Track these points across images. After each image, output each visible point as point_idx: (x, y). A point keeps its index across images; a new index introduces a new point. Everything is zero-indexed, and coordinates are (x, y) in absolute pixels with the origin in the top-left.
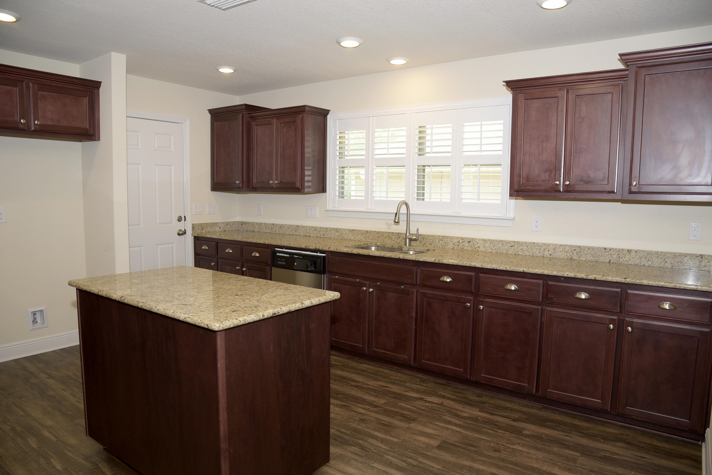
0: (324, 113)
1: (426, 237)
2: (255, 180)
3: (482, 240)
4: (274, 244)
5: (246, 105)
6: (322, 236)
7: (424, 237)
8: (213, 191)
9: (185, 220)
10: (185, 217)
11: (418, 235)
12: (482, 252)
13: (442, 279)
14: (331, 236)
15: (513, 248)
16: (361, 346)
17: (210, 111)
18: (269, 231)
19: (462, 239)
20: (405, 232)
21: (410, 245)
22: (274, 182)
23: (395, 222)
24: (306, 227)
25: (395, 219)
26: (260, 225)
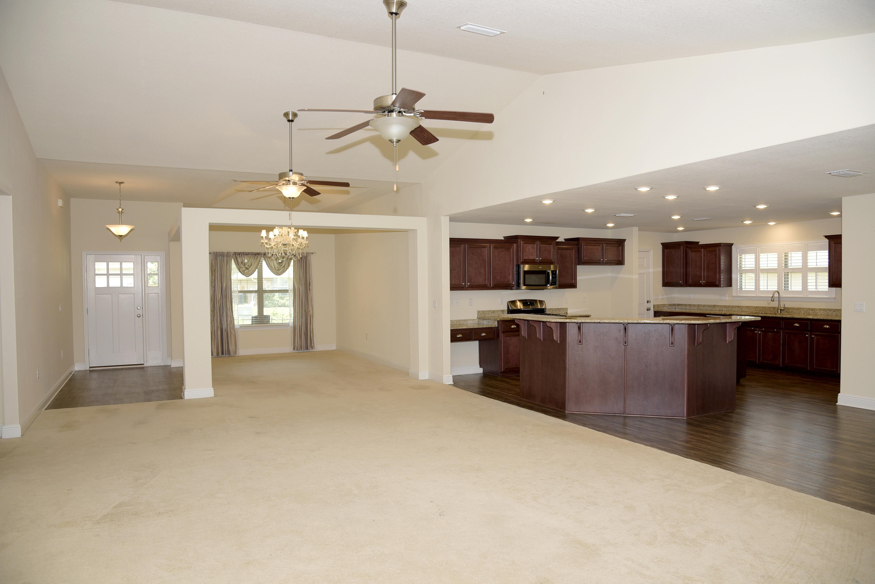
0: (731, 245)
1: (789, 308)
2: (690, 281)
3: (819, 309)
4: (706, 313)
5: (686, 242)
6: (730, 310)
7: (788, 309)
8: (663, 286)
9: (650, 302)
10: (650, 301)
11: (785, 308)
12: (819, 315)
13: (795, 325)
14: (735, 310)
15: (835, 312)
16: (754, 360)
17: (662, 244)
18: (696, 309)
19: (809, 309)
20: (778, 307)
21: (780, 312)
22: (702, 282)
23: (772, 301)
24: (720, 305)
25: (772, 300)
26: (690, 305)
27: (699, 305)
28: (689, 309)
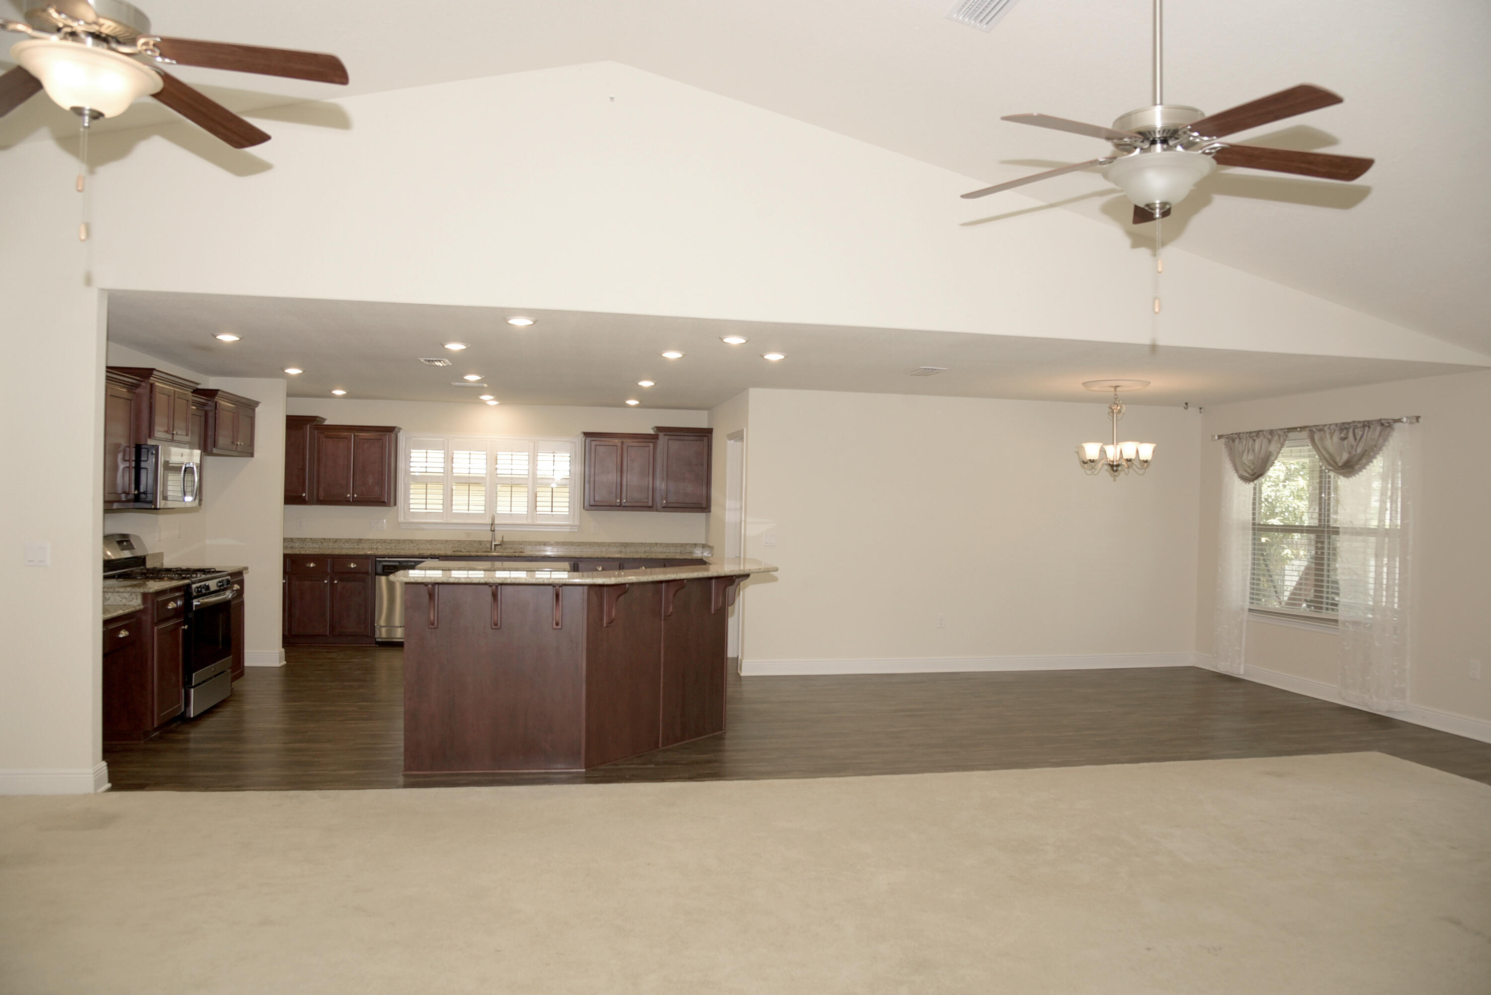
2: (322, 493)
15: (579, 547)
18: (317, 546)
19: (539, 542)
20: (491, 540)
21: (495, 549)
24: (373, 540)
26: (303, 540)
27: (324, 539)
28: (301, 548)
